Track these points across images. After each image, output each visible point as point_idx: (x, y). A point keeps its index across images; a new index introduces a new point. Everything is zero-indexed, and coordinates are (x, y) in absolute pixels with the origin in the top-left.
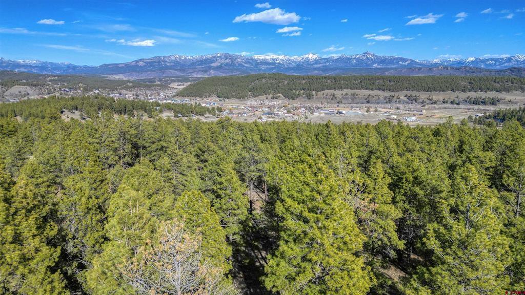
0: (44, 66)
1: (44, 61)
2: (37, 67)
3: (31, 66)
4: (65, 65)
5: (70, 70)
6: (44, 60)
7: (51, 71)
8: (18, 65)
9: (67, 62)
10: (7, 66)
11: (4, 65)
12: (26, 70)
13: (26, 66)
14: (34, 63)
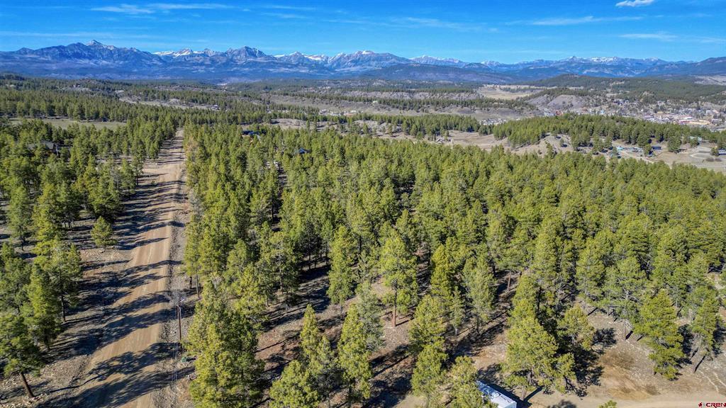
0: (620, 66)
1: (624, 58)
2: (611, 66)
3: (604, 66)
4: (651, 62)
5: (655, 70)
6: (622, 56)
7: (628, 72)
8: (589, 65)
9: (654, 58)
10: (576, 67)
11: (573, 65)
12: (597, 71)
13: (597, 66)
14: (611, 61)
